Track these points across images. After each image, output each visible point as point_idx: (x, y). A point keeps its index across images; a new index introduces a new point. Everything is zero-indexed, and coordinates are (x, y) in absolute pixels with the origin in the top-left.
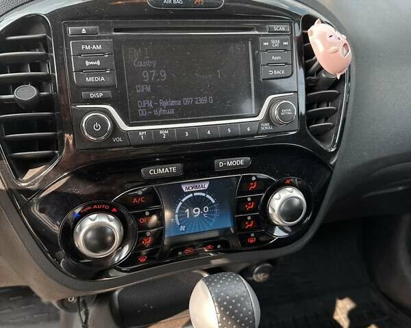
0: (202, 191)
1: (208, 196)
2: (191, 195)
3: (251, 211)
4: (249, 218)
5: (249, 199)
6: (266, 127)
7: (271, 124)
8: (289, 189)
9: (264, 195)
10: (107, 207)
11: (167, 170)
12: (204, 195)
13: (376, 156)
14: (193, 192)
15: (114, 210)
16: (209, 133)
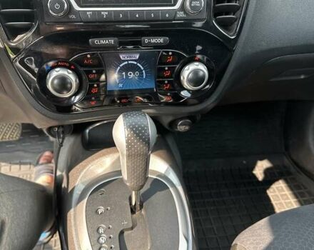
0: (135, 60)
1: (138, 64)
2: (126, 63)
3: (167, 77)
4: (166, 82)
5: (166, 69)
6: (181, 14)
7: (185, 13)
8: (197, 63)
9: (178, 66)
10: (67, 65)
11: (107, 42)
12: (135, 63)
13: (272, 46)
14: (127, 61)
15: (72, 67)
16: (137, 16)
